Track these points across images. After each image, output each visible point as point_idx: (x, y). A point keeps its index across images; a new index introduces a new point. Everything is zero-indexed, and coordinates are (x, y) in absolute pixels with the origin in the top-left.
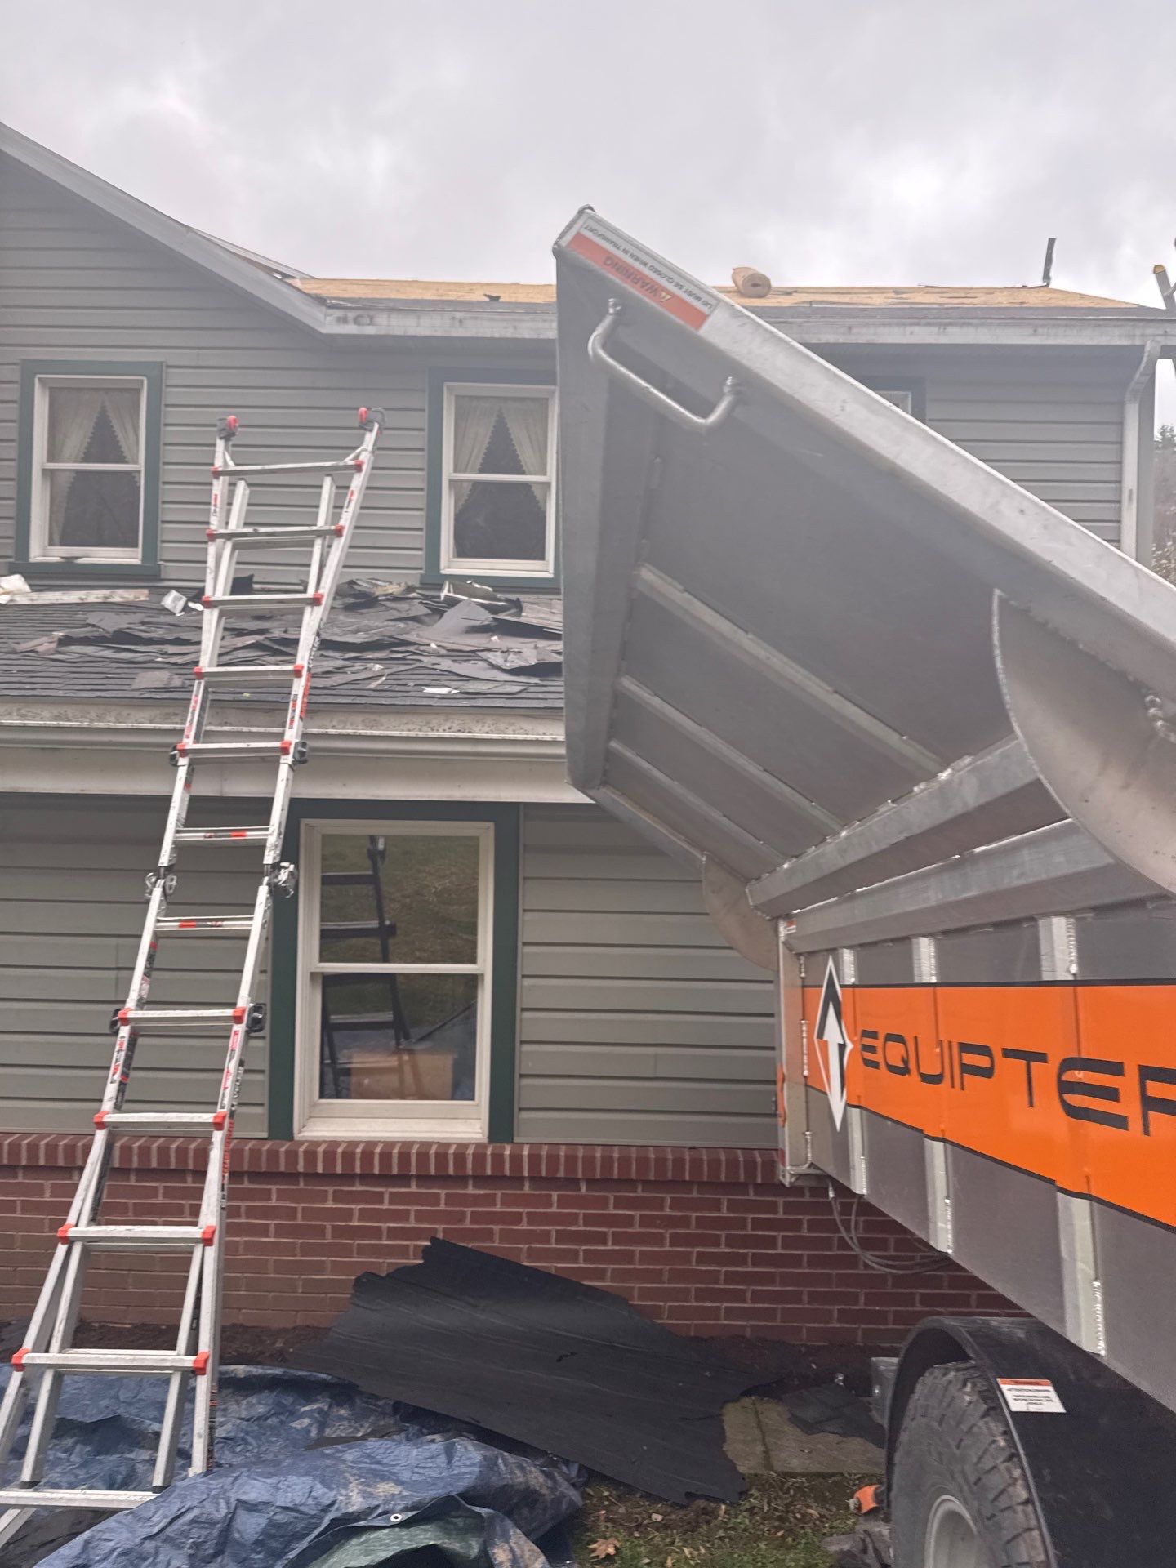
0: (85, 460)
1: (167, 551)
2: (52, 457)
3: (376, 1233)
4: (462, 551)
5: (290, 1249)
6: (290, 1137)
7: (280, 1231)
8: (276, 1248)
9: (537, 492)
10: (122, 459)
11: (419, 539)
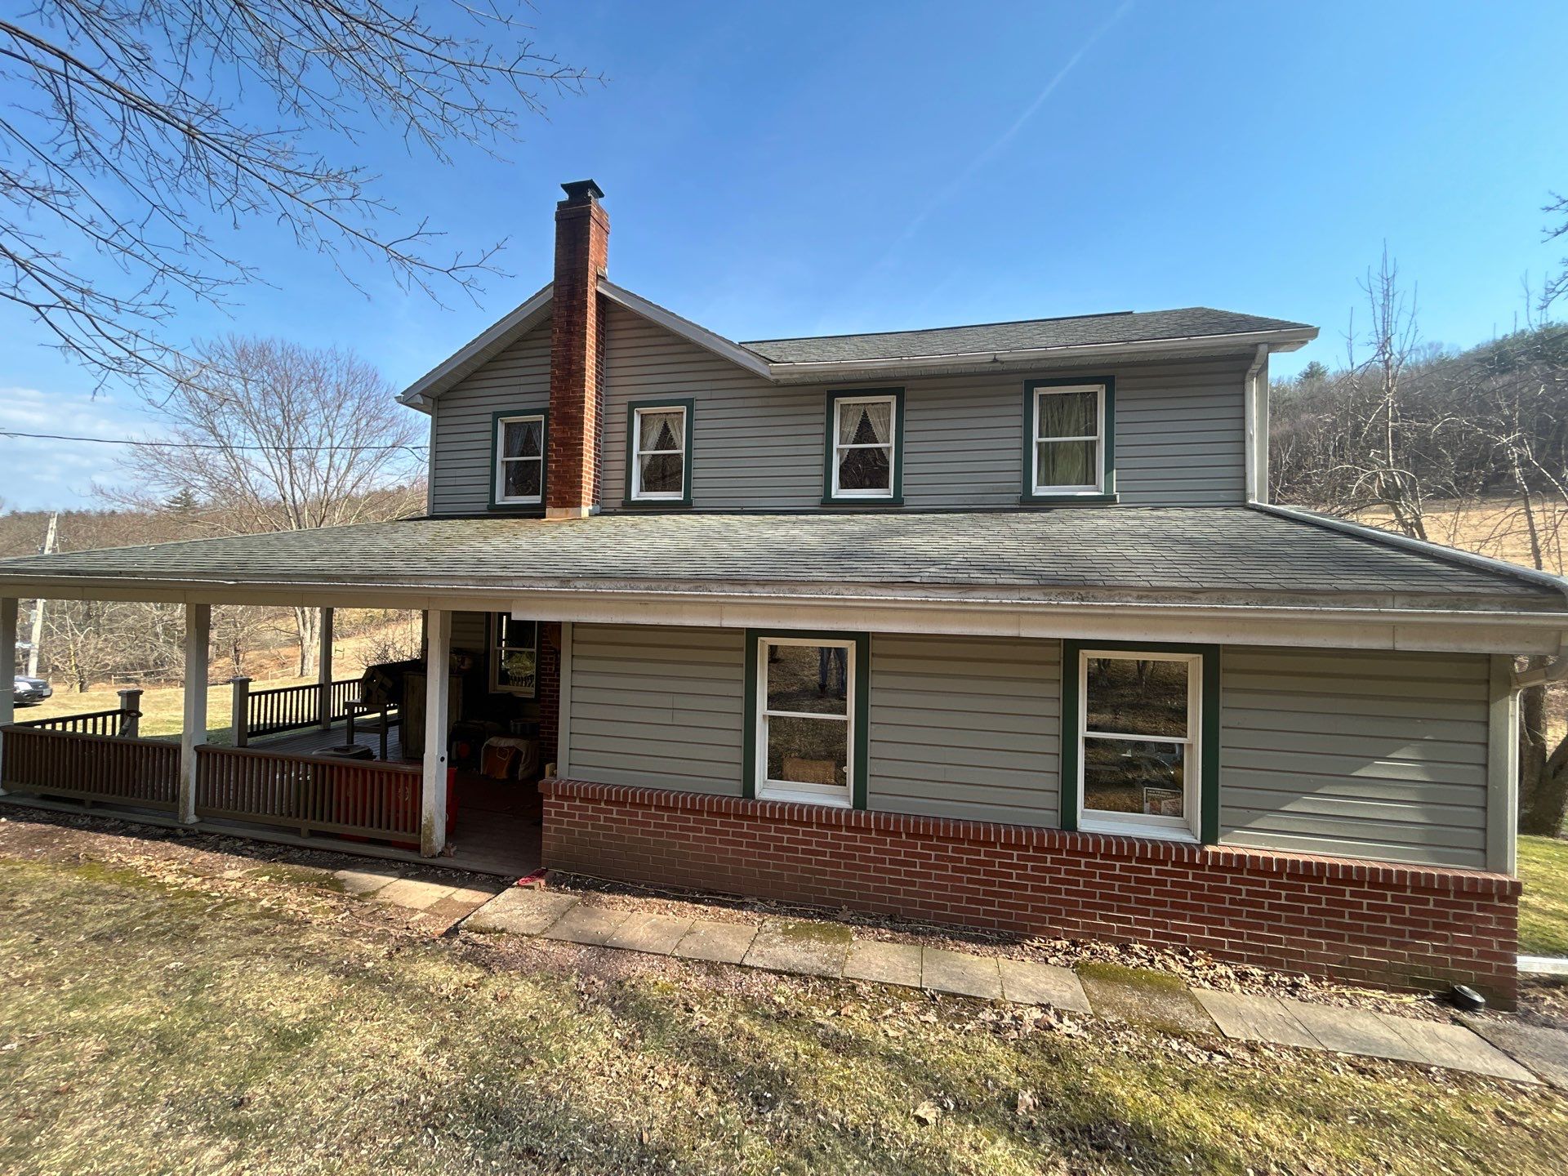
0: (656, 449)
1: (694, 493)
2: (642, 449)
3: (796, 850)
4: (844, 485)
5: (753, 854)
6: (753, 797)
7: (748, 845)
8: (746, 854)
9: (884, 451)
10: (674, 448)
11: (820, 481)
